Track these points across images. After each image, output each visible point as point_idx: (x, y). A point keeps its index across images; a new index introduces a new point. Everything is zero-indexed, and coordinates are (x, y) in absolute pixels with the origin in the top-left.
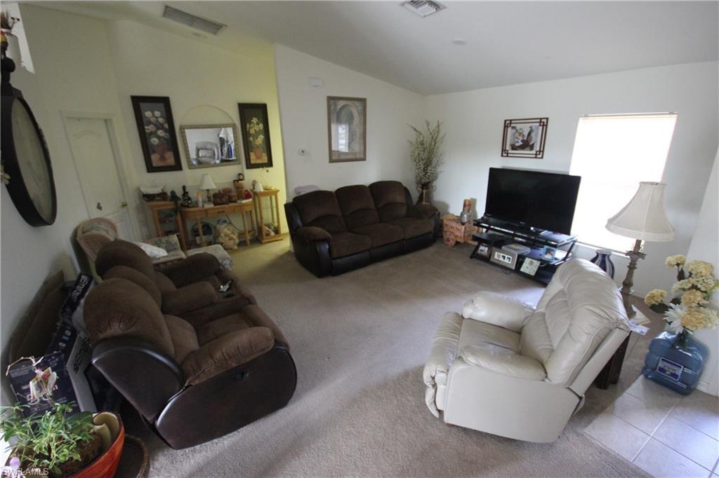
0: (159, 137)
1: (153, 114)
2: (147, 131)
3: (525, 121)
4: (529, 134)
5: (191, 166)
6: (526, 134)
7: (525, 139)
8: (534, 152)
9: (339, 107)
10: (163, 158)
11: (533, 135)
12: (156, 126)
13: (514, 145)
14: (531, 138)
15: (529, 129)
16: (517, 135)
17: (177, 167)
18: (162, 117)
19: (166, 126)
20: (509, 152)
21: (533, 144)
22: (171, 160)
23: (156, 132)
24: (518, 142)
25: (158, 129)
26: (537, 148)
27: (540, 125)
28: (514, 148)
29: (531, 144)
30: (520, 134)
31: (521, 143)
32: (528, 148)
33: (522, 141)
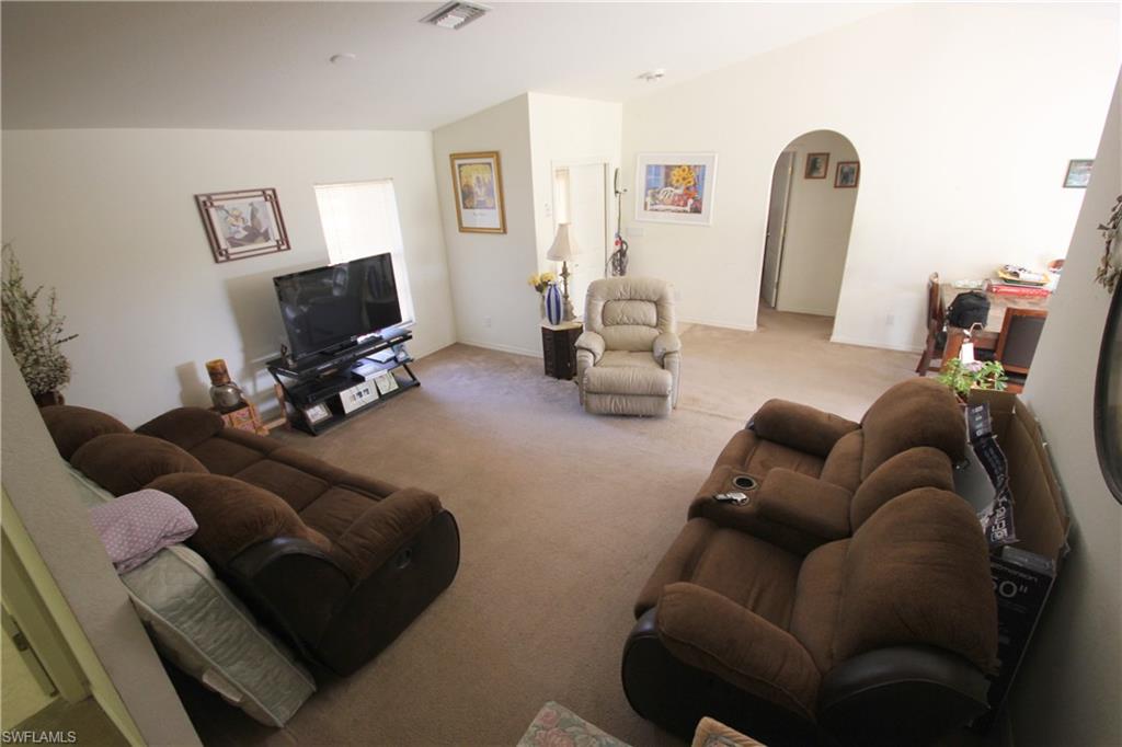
3: (237, 194)
4: (253, 216)
6: (247, 215)
7: (249, 224)
8: (272, 243)
11: (259, 215)
13: (233, 238)
14: (259, 223)
15: (250, 208)
16: (232, 220)
20: (231, 251)
21: (267, 231)
24: (238, 232)
26: (275, 234)
27: (266, 200)
28: (234, 242)
29: (262, 231)
30: (237, 217)
31: (245, 233)
32: (261, 238)
33: (245, 229)
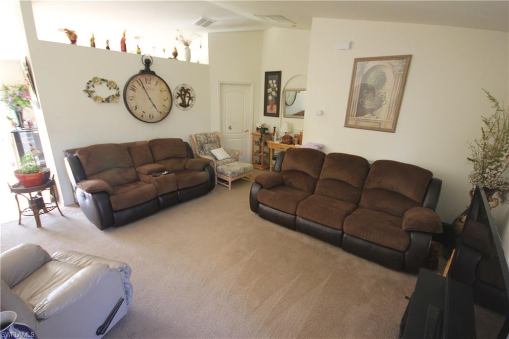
0: (272, 96)
1: (273, 83)
2: (268, 92)
5: (285, 117)
9: (367, 69)
10: (272, 109)
12: (272, 89)
17: (277, 115)
18: (276, 83)
19: (277, 89)
22: (275, 111)
23: (272, 92)
25: (273, 91)
